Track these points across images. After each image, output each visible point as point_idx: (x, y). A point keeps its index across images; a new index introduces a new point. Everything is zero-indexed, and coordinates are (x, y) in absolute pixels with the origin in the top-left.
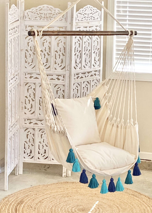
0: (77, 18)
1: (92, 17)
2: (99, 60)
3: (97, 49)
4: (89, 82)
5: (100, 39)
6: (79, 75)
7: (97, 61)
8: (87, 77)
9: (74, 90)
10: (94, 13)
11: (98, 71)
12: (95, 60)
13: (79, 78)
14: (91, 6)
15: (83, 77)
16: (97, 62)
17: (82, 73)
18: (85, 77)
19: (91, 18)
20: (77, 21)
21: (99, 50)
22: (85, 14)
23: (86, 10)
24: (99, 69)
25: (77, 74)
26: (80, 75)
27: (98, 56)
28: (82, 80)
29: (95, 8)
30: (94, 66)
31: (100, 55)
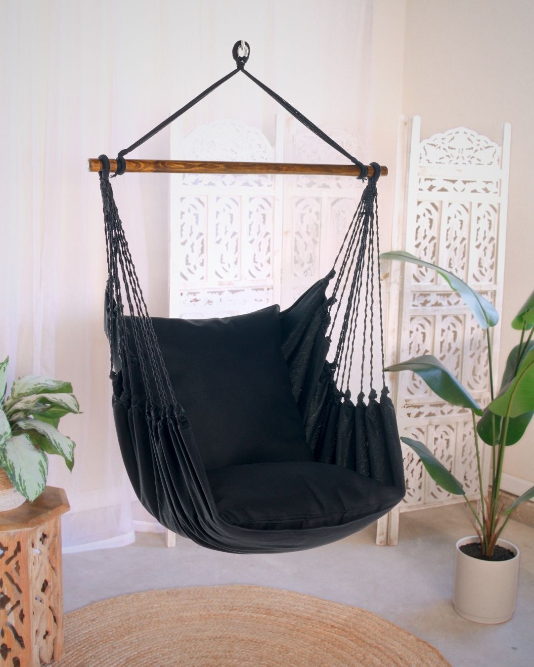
0: (423, 156)
1: (473, 157)
2: (494, 266)
3: (487, 239)
4: (461, 318)
5: (497, 215)
6: (428, 298)
7: (488, 268)
8: (453, 306)
9: (411, 332)
10: (478, 148)
11: (489, 293)
12: (482, 264)
13: (429, 305)
14: (469, 132)
15: (440, 305)
16: (486, 270)
17: (438, 295)
18: (449, 304)
19: (469, 159)
20: (424, 163)
21: (495, 241)
22: (449, 148)
23: (452, 139)
24: (494, 288)
25: (421, 295)
26: (433, 299)
27: (491, 255)
28: (437, 310)
29: (483, 138)
30: (477, 280)
31: (495, 254)
